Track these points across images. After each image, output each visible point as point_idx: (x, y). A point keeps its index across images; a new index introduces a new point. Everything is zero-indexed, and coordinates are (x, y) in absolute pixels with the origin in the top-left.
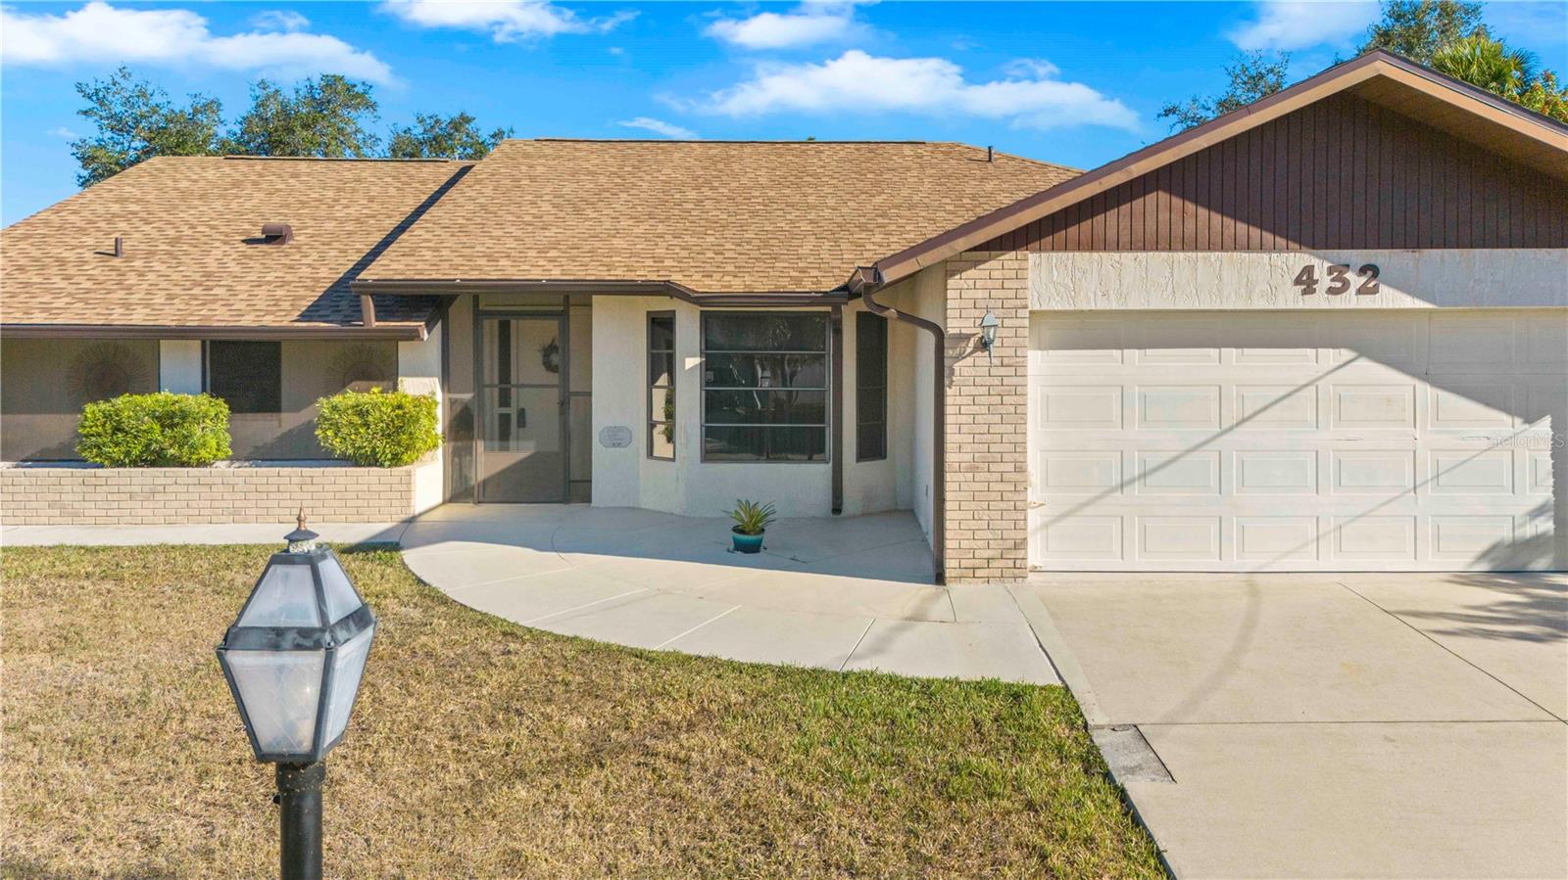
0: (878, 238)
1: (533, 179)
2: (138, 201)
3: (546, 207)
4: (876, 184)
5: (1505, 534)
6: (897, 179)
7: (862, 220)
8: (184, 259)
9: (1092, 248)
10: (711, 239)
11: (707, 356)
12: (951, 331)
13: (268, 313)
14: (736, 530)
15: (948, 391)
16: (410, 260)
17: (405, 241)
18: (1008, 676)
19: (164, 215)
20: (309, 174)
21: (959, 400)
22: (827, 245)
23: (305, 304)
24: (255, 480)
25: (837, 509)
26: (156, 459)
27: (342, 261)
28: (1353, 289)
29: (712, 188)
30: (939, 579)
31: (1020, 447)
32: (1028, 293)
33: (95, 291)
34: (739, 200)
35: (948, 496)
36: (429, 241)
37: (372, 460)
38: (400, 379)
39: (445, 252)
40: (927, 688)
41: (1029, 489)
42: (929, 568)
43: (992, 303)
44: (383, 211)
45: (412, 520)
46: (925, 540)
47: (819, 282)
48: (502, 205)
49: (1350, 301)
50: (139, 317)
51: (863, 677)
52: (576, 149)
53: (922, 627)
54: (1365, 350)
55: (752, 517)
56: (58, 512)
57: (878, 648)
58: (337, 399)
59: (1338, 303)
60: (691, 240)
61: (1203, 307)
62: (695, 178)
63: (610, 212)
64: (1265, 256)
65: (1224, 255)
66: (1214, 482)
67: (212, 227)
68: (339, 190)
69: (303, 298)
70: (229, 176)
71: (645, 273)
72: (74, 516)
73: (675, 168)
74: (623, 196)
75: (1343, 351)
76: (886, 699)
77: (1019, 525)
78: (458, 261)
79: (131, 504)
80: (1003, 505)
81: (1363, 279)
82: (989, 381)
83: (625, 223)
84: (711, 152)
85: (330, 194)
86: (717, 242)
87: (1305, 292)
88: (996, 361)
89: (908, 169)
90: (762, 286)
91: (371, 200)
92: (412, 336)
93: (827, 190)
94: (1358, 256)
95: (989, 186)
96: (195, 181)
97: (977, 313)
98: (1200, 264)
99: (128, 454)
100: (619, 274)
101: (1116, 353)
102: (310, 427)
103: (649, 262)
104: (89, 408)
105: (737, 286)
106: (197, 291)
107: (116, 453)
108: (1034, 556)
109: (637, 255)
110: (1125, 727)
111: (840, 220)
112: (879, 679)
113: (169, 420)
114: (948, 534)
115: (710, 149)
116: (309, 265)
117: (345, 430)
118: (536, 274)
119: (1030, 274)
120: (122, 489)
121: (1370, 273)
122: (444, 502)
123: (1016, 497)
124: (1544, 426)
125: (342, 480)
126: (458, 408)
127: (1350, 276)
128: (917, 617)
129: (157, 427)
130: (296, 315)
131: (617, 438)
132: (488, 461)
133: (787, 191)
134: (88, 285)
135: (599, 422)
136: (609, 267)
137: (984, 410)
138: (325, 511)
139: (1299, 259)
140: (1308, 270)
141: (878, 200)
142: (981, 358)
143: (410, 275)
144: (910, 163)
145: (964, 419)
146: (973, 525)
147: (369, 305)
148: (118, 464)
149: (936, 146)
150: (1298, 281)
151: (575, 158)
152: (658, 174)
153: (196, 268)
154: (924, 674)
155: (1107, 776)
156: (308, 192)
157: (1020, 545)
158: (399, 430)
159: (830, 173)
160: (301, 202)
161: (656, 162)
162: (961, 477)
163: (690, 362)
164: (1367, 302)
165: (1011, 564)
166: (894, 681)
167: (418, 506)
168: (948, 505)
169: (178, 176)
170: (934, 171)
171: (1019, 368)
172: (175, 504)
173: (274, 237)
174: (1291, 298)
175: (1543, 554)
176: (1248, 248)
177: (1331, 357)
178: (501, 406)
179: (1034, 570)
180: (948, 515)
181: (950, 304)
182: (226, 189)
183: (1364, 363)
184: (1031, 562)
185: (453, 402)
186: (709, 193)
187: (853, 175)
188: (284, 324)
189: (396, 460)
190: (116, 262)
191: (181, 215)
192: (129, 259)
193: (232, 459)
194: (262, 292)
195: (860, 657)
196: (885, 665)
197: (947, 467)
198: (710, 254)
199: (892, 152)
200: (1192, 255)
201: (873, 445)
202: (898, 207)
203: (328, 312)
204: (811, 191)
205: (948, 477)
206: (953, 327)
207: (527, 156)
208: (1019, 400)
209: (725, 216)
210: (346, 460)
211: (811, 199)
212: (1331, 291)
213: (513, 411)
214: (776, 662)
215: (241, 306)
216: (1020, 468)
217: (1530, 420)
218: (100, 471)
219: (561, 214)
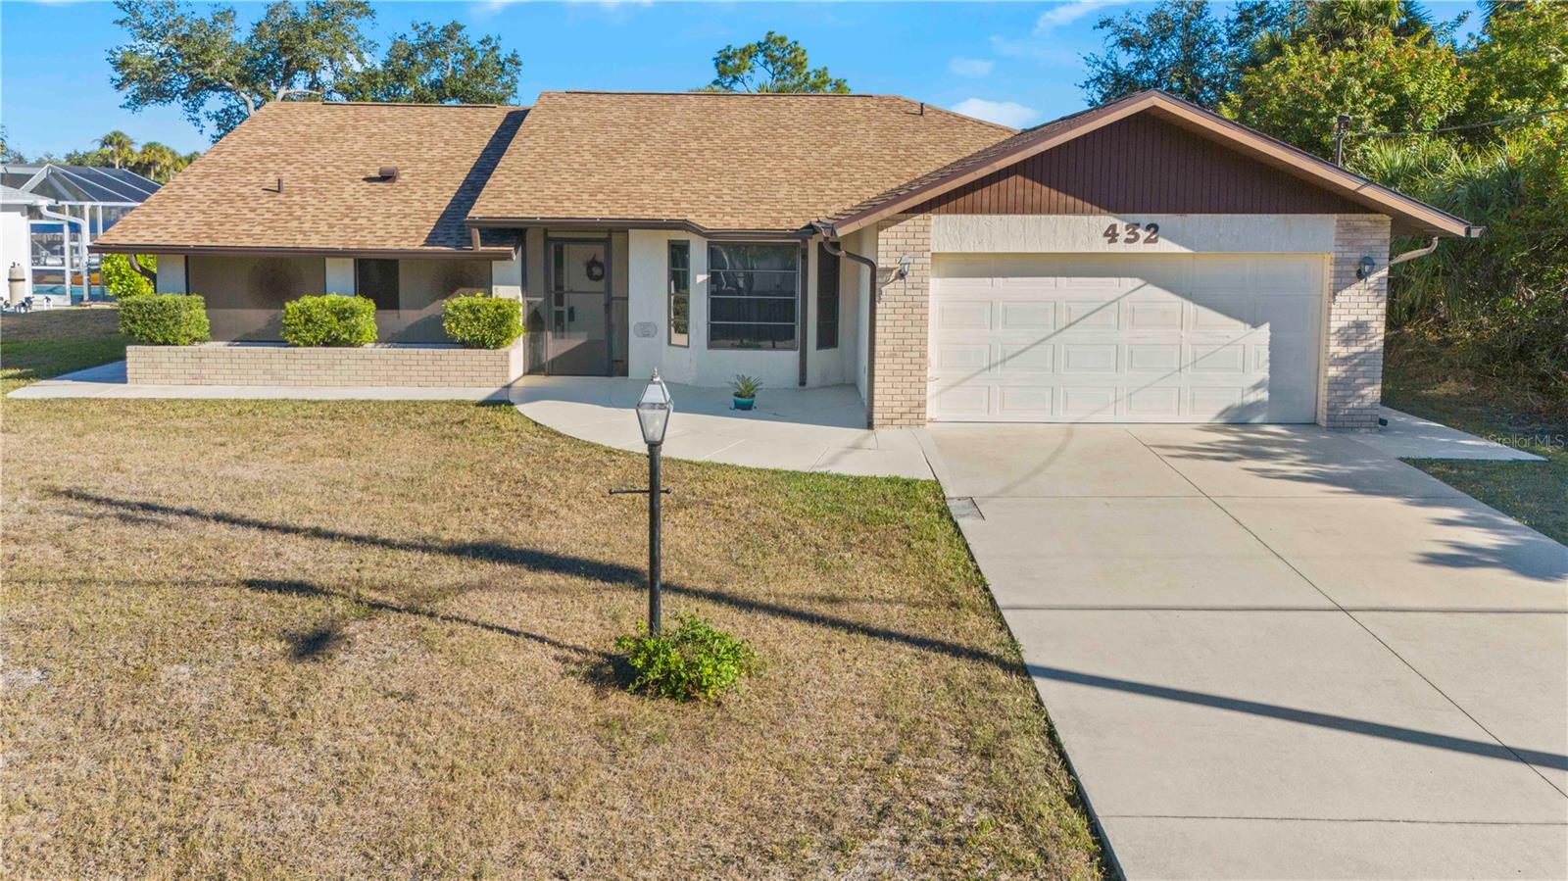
0: (834, 185)
1: (572, 130)
2: (274, 144)
3: (588, 156)
4: (833, 136)
5: (1236, 400)
6: (849, 131)
7: (823, 169)
8: (327, 194)
9: (973, 212)
10: (712, 185)
11: (712, 273)
12: (880, 266)
13: (402, 239)
14: (736, 395)
15: (878, 305)
16: (500, 201)
17: (491, 185)
18: (905, 475)
19: (297, 156)
20: (392, 120)
21: (885, 311)
22: (797, 190)
23: (427, 232)
24: (402, 357)
25: (803, 383)
26: (332, 341)
27: (441, 197)
28: (1141, 240)
29: (709, 139)
30: (870, 426)
31: (923, 342)
32: (931, 241)
33: (277, 220)
34: (730, 149)
35: (876, 373)
36: (510, 186)
37: (481, 344)
38: (494, 287)
39: (524, 195)
40: (857, 480)
41: (929, 369)
42: (864, 417)
43: (907, 248)
44: (459, 153)
45: (508, 387)
46: (863, 403)
47: (791, 222)
48: (555, 154)
49: (1139, 247)
50: (315, 242)
51: (822, 475)
52: (601, 102)
53: (858, 452)
54: (1150, 279)
55: (747, 386)
56: (269, 377)
57: (833, 461)
58: (456, 301)
59: (1132, 248)
60: (698, 186)
61: (1044, 251)
62: (695, 130)
63: (635, 160)
64: (1085, 218)
65: (1059, 217)
66: (1049, 365)
67: (338, 167)
68: (420, 134)
69: (423, 227)
70: (331, 120)
71: (666, 214)
72: (280, 380)
73: (679, 120)
74: (643, 145)
75: (1137, 280)
76: (834, 485)
77: (922, 391)
78: (535, 202)
79: (319, 372)
80: (912, 379)
81: (1148, 234)
82: (904, 298)
83: (648, 171)
84: (706, 104)
85: (414, 137)
86: (716, 187)
87: (1110, 242)
88: (909, 286)
89: (858, 122)
90: (752, 224)
91: (447, 143)
92: (507, 257)
93: (796, 141)
94: (1145, 218)
95: (919, 139)
96: (308, 125)
97: (897, 254)
98: (1043, 223)
99: (315, 338)
100: (649, 214)
101: (988, 280)
102: (440, 320)
103: (670, 205)
104: (288, 305)
105: (734, 224)
106: (346, 221)
107: (309, 337)
108: (931, 411)
109: (661, 198)
110: (966, 498)
111: (805, 168)
112: (830, 476)
113: (342, 314)
114: (876, 397)
115: (704, 101)
116: (419, 200)
117: (463, 324)
118: (591, 214)
119: (932, 229)
120: (313, 362)
121: (1153, 229)
122: (524, 374)
123: (920, 373)
124: (1265, 330)
125: (461, 358)
126: (532, 308)
127: (1139, 231)
128: (856, 447)
129: (335, 319)
130: (422, 241)
131: (647, 331)
132: (554, 347)
133: (766, 142)
134: (268, 216)
135: (634, 319)
136: (643, 208)
137: (901, 317)
138: (449, 379)
139: (1107, 220)
140: (1113, 227)
141: (835, 150)
142: (900, 283)
143: (504, 214)
144: (859, 116)
145: (887, 323)
146: (893, 391)
147: (476, 235)
148: (309, 344)
149: (881, 99)
150: (1106, 234)
151: (602, 110)
152: (665, 126)
153: (338, 202)
154: (856, 474)
155: (951, 518)
156: (397, 136)
157: (922, 405)
158: (501, 323)
159: (797, 125)
160: (395, 145)
161: (664, 114)
162: (885, 360)
163: (700, 278)
164: (1150, 248)
165: (916, 416)
166: (839, 477)
167: (512, 378)
168: (876, 379)
169: (294, 121)
170: (877, 124)
171: (923, 290)
172: (348, 373)
173: (387, 177)
174: (1102, 246)
175: (1258, 414)
176: (1074, 212)
177: (1130, 283)
178: (556, 305)
179: (931, 421)
180: (876, 385)
181: (880, 248)
182: (335, 133)
183: (1149, 288)
184: (928, 416)
185: (529, 303)
186: (707, 144)
187: (816, 128)
188: (417, 247)
189: (498, 345)
190: (281, 197)
191: (311, 156)
192: (289, 195)
193: (377, 342)
194: (392, 221)
195: (822, 466)
196: (834, 470)
197: (876, 354)
198: (712, 198)
199: (847, 105)
200: (1038, 217)
201: (828, 337)
202: (849, 157)
203: (443, 239)
204: (783, 142)
205: (877, 360)
206: (882, 263)
207: (563, 108)
208: (924, 311)
209: (720, 165)
210: (464, 344)
211: (784, 149)
212: (1128, 241)
213: (565, 309)
214: (771, 467)
215: (381, 233)
216: (923, 356)
217: (1255, 325)
218: (297, 349)
219: (600, 163)
